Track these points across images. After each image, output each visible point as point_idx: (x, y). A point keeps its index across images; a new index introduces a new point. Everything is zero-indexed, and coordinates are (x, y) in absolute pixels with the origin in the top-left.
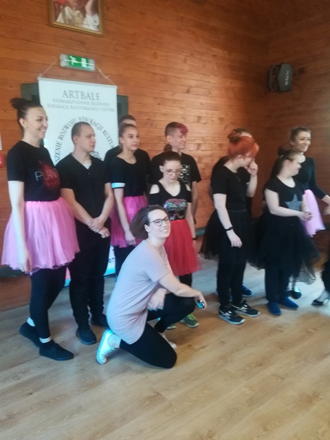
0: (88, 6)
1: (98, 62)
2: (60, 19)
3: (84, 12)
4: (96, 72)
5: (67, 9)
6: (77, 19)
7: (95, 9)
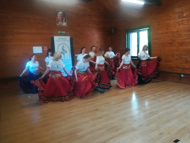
0: (64, 21)
1: (66, 32)
2: (58, 24)
3: (63, 22)
4: (65, 34)
5: (59, 22)
6: (62, 24)
7: (65, 21)
